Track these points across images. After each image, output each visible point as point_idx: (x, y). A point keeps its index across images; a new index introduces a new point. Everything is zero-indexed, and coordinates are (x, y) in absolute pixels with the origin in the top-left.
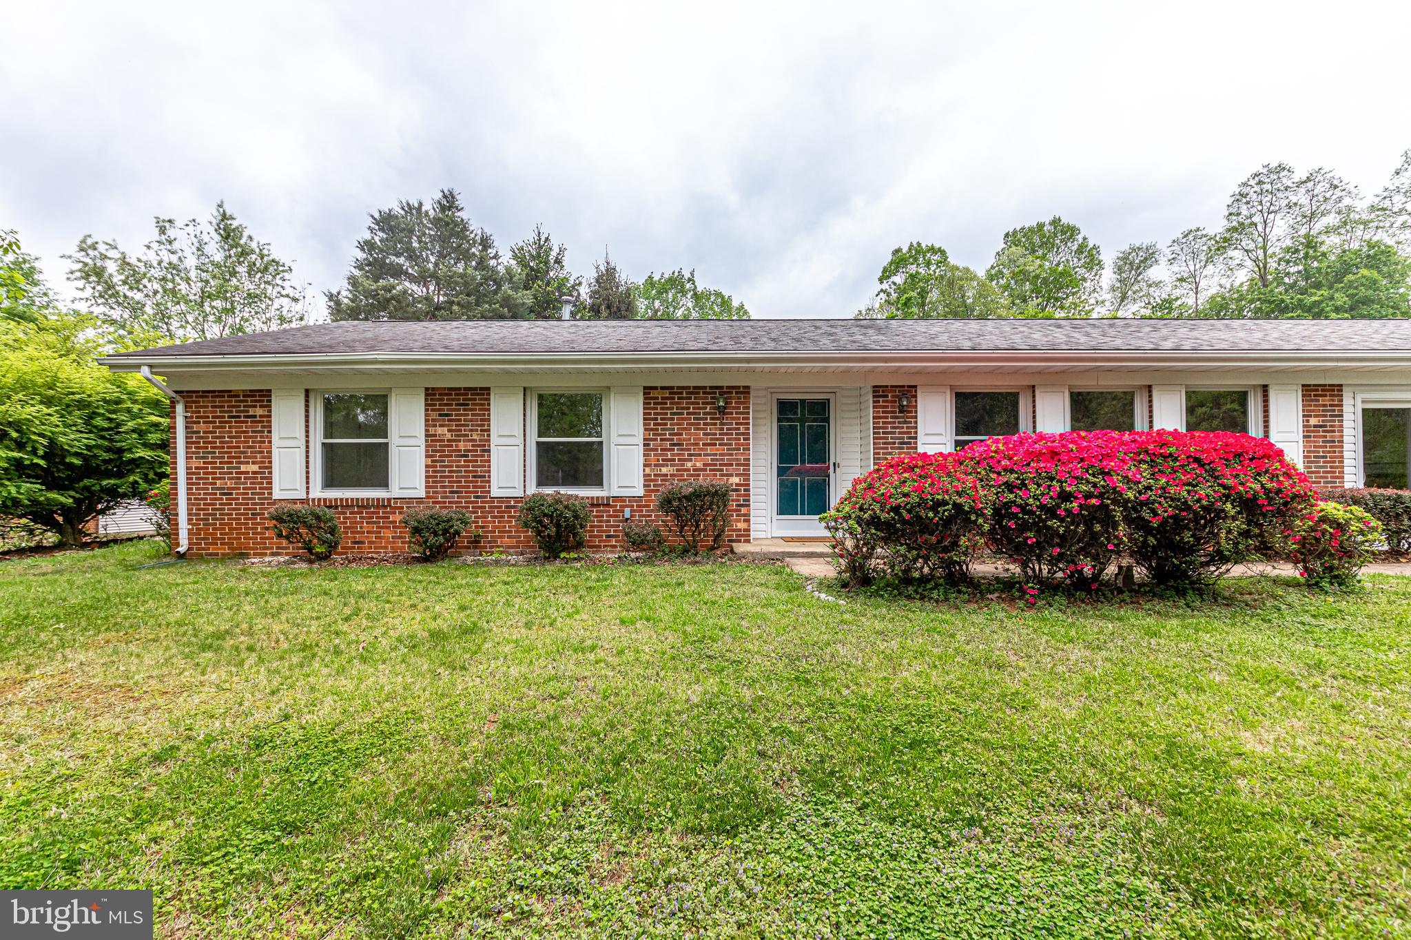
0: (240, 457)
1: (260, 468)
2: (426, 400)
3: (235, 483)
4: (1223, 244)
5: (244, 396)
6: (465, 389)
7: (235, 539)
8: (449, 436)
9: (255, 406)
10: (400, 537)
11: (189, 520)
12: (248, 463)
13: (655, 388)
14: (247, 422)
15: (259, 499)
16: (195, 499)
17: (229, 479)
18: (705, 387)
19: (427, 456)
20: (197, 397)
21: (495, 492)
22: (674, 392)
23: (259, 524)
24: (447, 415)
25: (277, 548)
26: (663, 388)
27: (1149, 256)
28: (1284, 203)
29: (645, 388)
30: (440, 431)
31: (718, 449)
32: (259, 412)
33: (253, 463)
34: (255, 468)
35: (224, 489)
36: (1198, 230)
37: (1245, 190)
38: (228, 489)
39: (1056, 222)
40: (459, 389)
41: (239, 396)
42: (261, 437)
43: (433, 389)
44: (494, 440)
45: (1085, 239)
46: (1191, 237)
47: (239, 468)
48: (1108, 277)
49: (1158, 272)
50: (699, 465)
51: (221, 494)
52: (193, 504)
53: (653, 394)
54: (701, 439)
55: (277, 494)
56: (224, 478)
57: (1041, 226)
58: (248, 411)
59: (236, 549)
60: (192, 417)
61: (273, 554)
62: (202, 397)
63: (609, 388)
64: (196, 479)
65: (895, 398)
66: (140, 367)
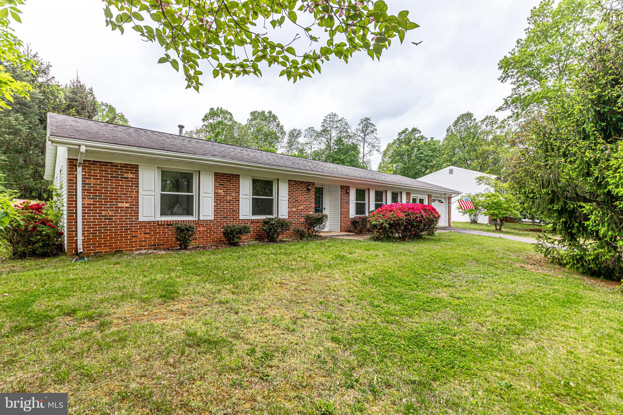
0: (118, 199)
1: (130, 205)
2: (215, 178)
3: (115, 213)
4: (319, 135)
5: (121, 167)
6: (230, 174)
7: (114, 243)
8: (223, 194)
9: (128, 173)
10: (202, 238)
11: (83, 234)
12: (123, 202)
13: (291, 181)
14: (123, 181)
15: (129, 221)
16: (87, 222)
17: (110, 210)
18: (304, 182)
19: (215, 202)
20: (88, 164)
21: (241, 217)
22: (296, 183)
23: (129, 234)
24: (223, 185)
25: (139, 246)
26: (293, 181)
27: (299, 133)
28: (335, 126)
29: (289, 180)
30: (220, 191)
31: (307, 203)
32: (130, 176)
33: (126, 202)
34: (127, 205)
35: (107, 216)
36: (313, 128)
37: (327, 119)
38: (110, 216)
39: (270, 112)
40: (227, 174)
41: (118, 166)
42: (131, 189)
43: (217, 173)
44: (241, 196)
45: (279, 122)
46: (310, 130)
47: (117, 205)
50: (302, 208)
51: (105, 219)
52: (86, 225)
53: (291, 183)
54: (303, 199)
55: (141, 219)
56: (107, 210)
58: (123, 175)
59: (114, 248)
60: (85, 175)
61: (137, 250)
62: (93, 164)
63: (278, 179)
64: (88, 210)
65: (345, 189)
66: (80, 145)
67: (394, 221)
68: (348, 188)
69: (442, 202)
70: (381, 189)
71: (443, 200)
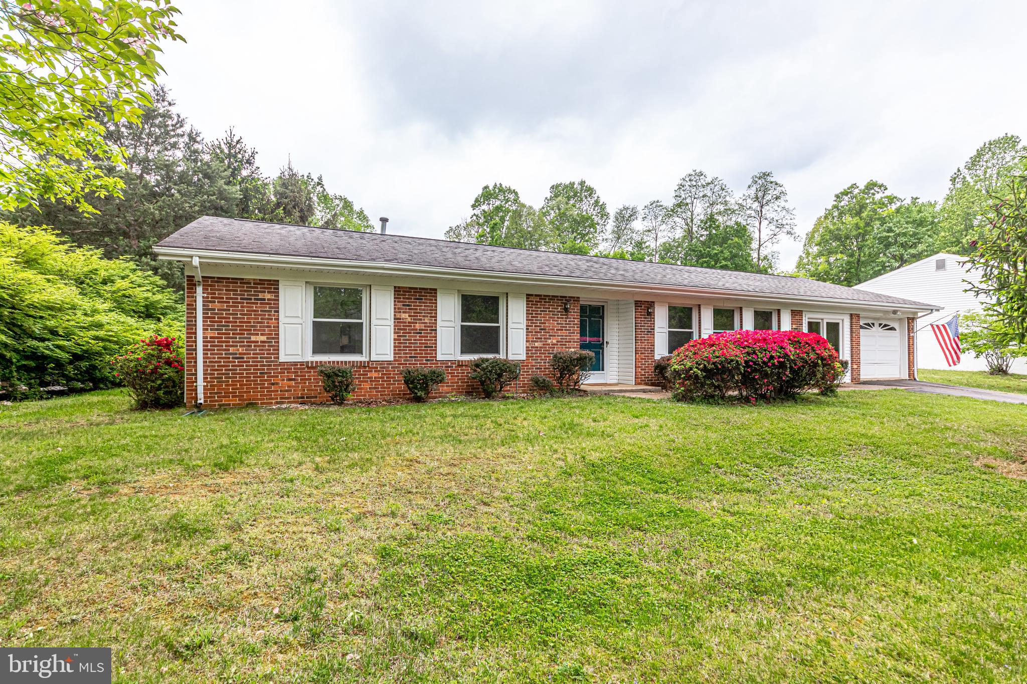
0: (251, 330)
1: (267, 338)
2: (395, 294)
3: (246, 350)
4: (672, 213)
5: (254, 284)
6: (420, 289)
7: (245, 392)
8: (409, 319)
9: (265, 292)
10: (375, 388)
11: (204, 378)
12: (257, 334)
13: (532, 295)
14: (257, 303)
15: (266, 362)
16: (210, 362)
17: (241, 346)
18: (557, 296)
19: (395, 333)
20: (212, 282)
21: (440, 357)
22: (542, 298)
23: (266, 380)
24: (408, 305)
25: (281, 398)
26: (536, 295)
27: (634, 214)
29: (527, 295)
30: (403, 316)
31: (564, 333)
32: (268, 296)
33: (262, 335)
34: (264, 338)
35: (236, 354)
36: (658, 202)
37: (684, 183)
38: (240, 354)
39: (582, 183)
40: (416, 288)
41: (250, 283)
42: (269, 315)
43: (399, 287)
44: (439, 323)
45: (598, 197)
46: (654, 205)
47: (250, 338)
48: (611, 225)
49: (638, 225)
50: (555, 341)
51: (233, 358)
52: (208, 366)
53: (531, 298)
54: (556, 327)
55: (282, 358)
56: (237, 346)
57: (572, 184)
58: (258, 295)
59: (246, 400)
60: (208, 297)
61: (277, 403)
62: (217, 282)
63: (507, 294)
64: (211, 346)
65: (645, 308)
66: (191, 257)
67: (714, 363)
68: (651, 304)
69: (892, 329)
70: (728, 306)
71: (895, 325)
